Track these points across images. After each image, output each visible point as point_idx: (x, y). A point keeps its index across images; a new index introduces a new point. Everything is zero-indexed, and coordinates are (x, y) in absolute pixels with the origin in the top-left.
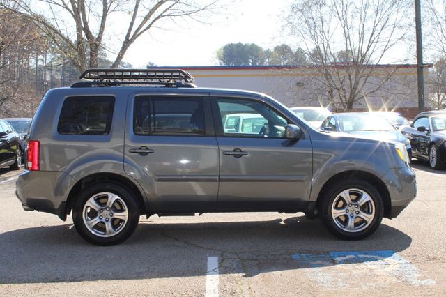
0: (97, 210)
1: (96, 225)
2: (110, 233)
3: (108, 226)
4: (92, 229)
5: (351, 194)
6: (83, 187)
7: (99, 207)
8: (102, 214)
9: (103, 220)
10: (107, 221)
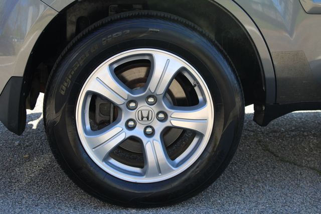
0: (118, 101)
1: (118, 147)
2: (159, 170)
3: (154, 150)
4: (105, 160)
6: (71, 29)
7: (125, 93)
8: (133, 115)
9: (138, 132)
10: (150, 135)
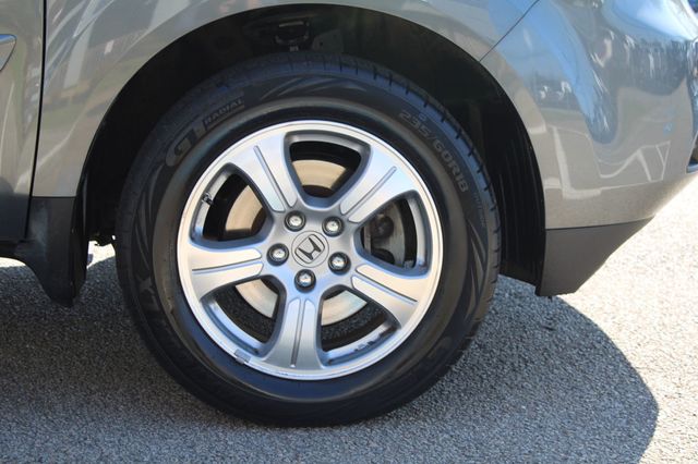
5: (297, 151)
